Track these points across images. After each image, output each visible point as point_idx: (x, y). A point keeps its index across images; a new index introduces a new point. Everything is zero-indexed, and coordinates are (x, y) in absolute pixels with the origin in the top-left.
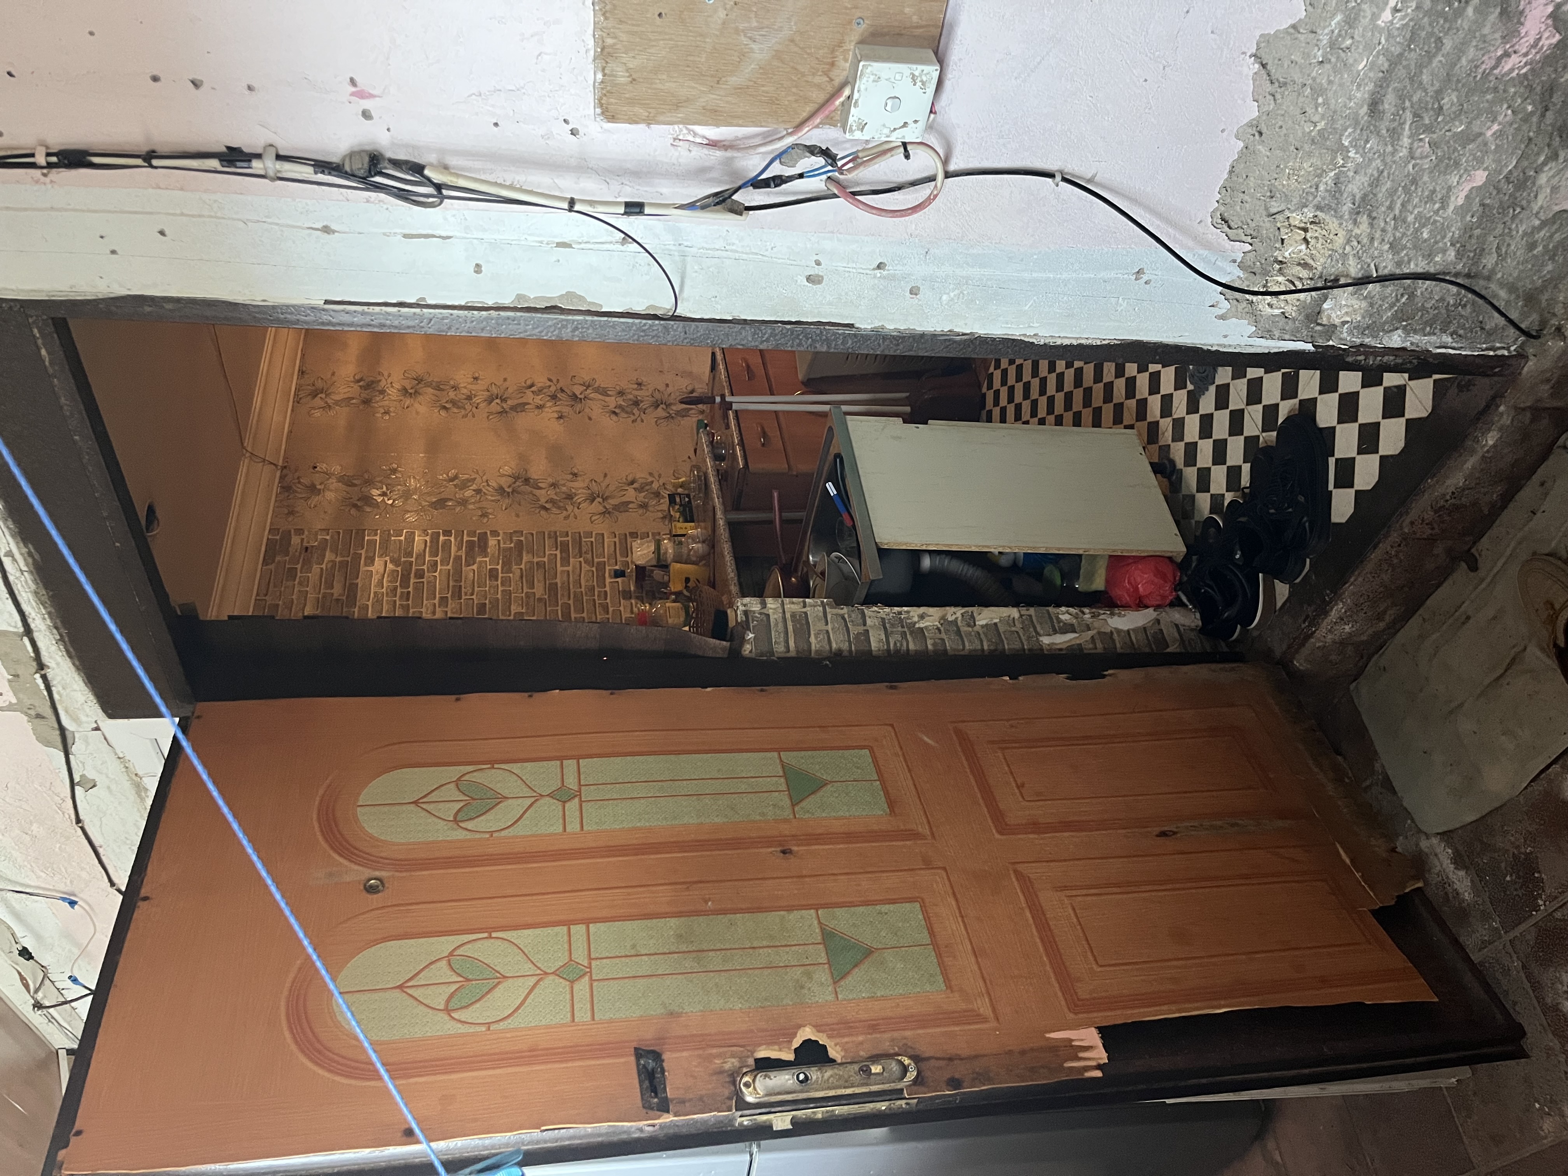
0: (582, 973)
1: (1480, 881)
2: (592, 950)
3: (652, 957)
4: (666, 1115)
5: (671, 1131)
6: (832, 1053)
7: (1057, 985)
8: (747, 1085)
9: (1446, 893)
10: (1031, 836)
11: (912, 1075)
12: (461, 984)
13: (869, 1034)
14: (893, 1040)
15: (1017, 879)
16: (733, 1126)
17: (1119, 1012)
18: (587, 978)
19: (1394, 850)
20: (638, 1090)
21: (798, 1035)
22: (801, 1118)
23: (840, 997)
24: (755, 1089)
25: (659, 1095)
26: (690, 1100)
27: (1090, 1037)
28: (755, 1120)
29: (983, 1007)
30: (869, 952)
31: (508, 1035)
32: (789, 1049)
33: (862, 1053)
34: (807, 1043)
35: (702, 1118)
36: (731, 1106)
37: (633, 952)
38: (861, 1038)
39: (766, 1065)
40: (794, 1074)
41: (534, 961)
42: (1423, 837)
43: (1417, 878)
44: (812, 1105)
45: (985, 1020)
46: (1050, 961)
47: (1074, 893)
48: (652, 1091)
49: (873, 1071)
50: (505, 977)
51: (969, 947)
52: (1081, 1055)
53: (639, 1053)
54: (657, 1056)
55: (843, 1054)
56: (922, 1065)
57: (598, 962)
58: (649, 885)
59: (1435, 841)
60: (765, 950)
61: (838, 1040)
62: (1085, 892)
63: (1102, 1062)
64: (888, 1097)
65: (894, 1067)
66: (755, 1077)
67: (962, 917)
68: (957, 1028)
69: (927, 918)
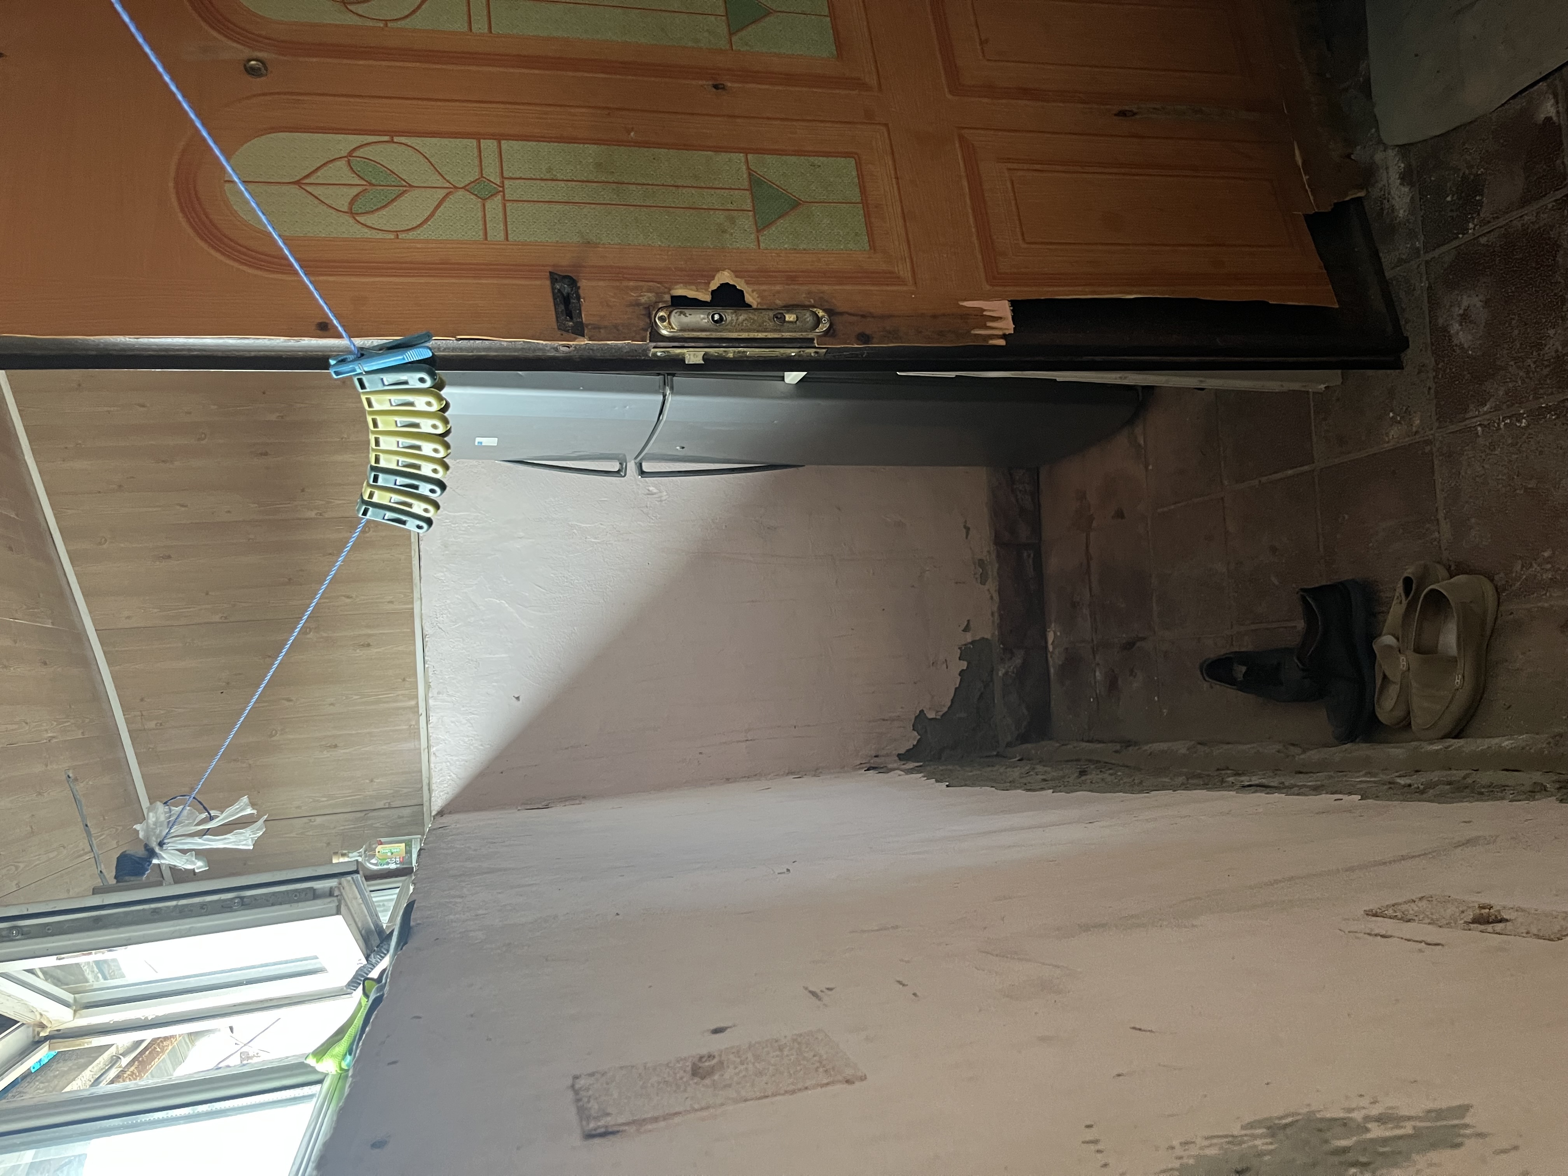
0: (493, 192)
1: (1420, 199)
2: (505, 169)
3: (569, 184)
4: (582, 338)
5: (586, 354)
6: (748, 299)
7: (979, 257)
8: (662, 319)
9: (1382, 209)
10: (985, 100)
11: (824, 327)
12: (364, 188)
13: (787, 284)
14: (809, 293)
15: (961, 146)
16: (647, 355)
17: (1034, 289)
18: (499, 197)
19: (1349, 156)
20: (554, 313)
21: (716, 278)
22: (712, 355)
23: (762, 245)
24: (670, 323)
25: (575, 320)
26: (606, 327)
27: (1002, 309)
28: (668, 352)
29: (904, 270)
30: (796, 204)
31: (419, 246)
32: (707, 290)
33: (778, 302)
34: (725, 286)
35: (616, 345)
36: (646, 337)
37: (548, 176)
38: (778, 288)
39: (681, 303)
40: (708, 315)
41: (443, 173)
42: (1382, 148)
43: (1361, 187)
44: (724, 345)
45: (903, 283)
46: (978, 232)
47: (1015, 166)
48: (567, 315)
49: (787, 319)
50: (410, 186)
51: (899, 210)
52: (989, 324)
53: (554, 278)
54: (573, 282)
55: (759, 300)
56: (837, 319)
57: (511, 182)
58: (566, 106)
59: (1391, 153)
60: (688, 190)
61: (756, 287)
62: (1026, 166)
63: (1007, 332)
64: (799, 345)
65: (809, 318)
66: (671, 313)
67: (897, 178)
68: (872, 288)
69: (860, 176)
